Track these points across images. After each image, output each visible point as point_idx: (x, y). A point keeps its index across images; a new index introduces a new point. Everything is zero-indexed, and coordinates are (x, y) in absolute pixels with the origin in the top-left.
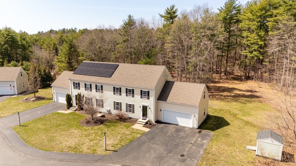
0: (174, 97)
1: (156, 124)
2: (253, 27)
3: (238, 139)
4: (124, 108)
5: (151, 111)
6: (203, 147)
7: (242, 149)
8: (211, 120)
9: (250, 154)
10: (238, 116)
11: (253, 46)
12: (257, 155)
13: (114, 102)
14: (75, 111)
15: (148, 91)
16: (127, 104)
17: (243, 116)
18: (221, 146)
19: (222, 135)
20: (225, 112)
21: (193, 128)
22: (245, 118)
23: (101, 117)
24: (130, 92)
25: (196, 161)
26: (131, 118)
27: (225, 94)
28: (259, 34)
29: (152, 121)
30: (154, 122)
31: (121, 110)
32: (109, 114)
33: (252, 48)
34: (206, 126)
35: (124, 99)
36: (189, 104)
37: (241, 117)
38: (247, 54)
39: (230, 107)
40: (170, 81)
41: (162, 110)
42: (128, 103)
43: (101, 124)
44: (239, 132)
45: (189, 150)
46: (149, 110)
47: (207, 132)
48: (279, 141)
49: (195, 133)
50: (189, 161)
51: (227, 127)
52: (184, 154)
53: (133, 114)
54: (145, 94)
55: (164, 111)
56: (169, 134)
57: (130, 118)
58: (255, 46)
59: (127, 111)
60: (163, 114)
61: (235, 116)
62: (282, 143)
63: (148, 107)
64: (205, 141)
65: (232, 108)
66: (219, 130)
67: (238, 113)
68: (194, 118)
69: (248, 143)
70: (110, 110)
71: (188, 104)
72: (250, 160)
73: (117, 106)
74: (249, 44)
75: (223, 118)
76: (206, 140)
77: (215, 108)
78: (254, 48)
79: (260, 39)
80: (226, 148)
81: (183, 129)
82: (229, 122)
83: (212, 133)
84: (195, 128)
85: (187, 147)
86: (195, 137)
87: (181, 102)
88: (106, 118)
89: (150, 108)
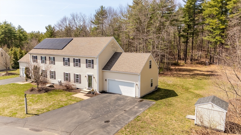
0: (118, 66)
1: (100, 93)
2: (215, 13)
3: (181, 109)
4: (72, 78)
5: (95, 80)
6: (135, 115)
7: (181, 117)
8: (159, 92)
9: (188, 123)
10: (190, 90)
11: (216, 32)
12: (196, 124)
13: (64, 73)
14: (32, 82)
15: (92, 60)
16: (74, 74)
17: (195, 89)
18: (157, 114)
19: (164, 105)
20: (179, 86)
21: (136, 98)
22: (197, 92)
23: (50, 86)
24: (77, 62)
25: (119, 128)
26: (79, 89)
27: (184, 73)
28: (221, 18)
29: (97, 91)
30: (98, 92)
31: (70, 81)
32: (60, 85)
33: (214, 34)
34: (152, 96)
35: (72, 70)
36: (132, 71)
37: (192, 90)
38: (210, 39)
39: (184, 83)
40: (118, 53)
41: (107, 80)
42: (76, 74)
43: (45, 92)
44: (185, 103)
45: (118, 117)
46: (94, 79)
47: (148, 102)
48: (222, 107)
49: (136, 102)
50: (112, 127)
51: (174, 98)
52: (110, 120)
53: (80, 84)
54: (90, 63)
55: (109, 80)
56: (106, 102)
57: (77, 89)
58: (217, 32)
59: (75, 82)
60: (109, 84)
61: (187, 90)
62: (226, 110)
63: (92, 77)
64: (141, 109)
65: (186, 84)
66: (163, 100)
67: (190, 87)
68: (137, 86)
69: (191, 113)
70: (61, 81)
71: (130, 72)
72: (186, 129)
73: (67, 76)
74: (211, 30)
75: (173, 91)
76: (144, 108)
77: (169, 83)
78: (216, 34)
79: (221, 23)
80: (163, 116)
81: (125, 98)
82: (178, 94)
83: (154, 102)
84: (137, 98)
85: (118, 114)
86: (133, 105)
87: (124, 70)
88: (55, 88)
89: (94, 77)
